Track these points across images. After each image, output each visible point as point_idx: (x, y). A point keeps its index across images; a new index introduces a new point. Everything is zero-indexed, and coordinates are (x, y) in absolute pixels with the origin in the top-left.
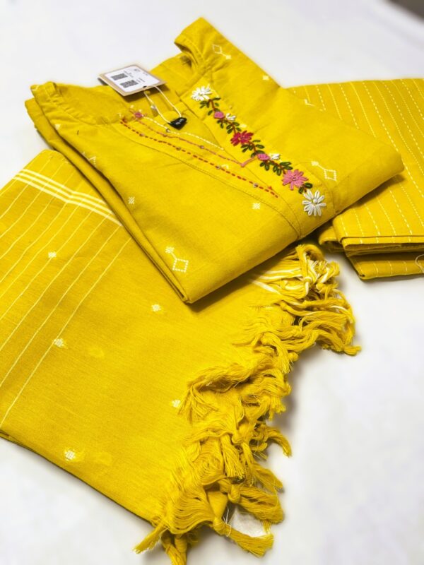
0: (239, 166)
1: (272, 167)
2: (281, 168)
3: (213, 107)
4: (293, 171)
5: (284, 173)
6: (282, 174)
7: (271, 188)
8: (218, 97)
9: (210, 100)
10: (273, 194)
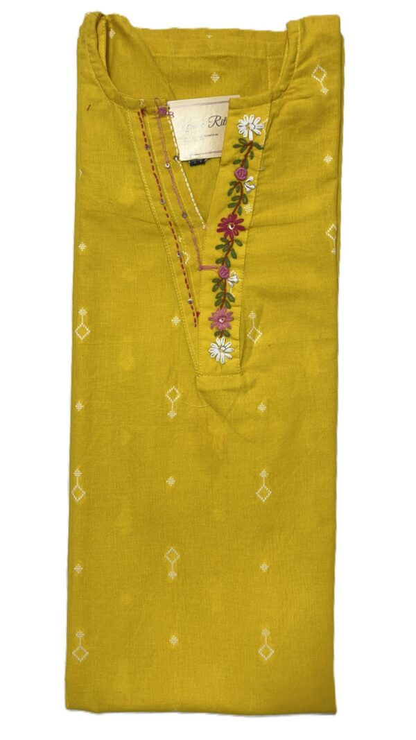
0: (197, 266)
1: (219, 290)
2: (224, 299)
3: (246, 156)
4: (228, 310)
5: (221, 307)
6: (219, 307)
7: (198, 314)
8: (261, 144)
9: (251, 144)
10: (195, 322)
